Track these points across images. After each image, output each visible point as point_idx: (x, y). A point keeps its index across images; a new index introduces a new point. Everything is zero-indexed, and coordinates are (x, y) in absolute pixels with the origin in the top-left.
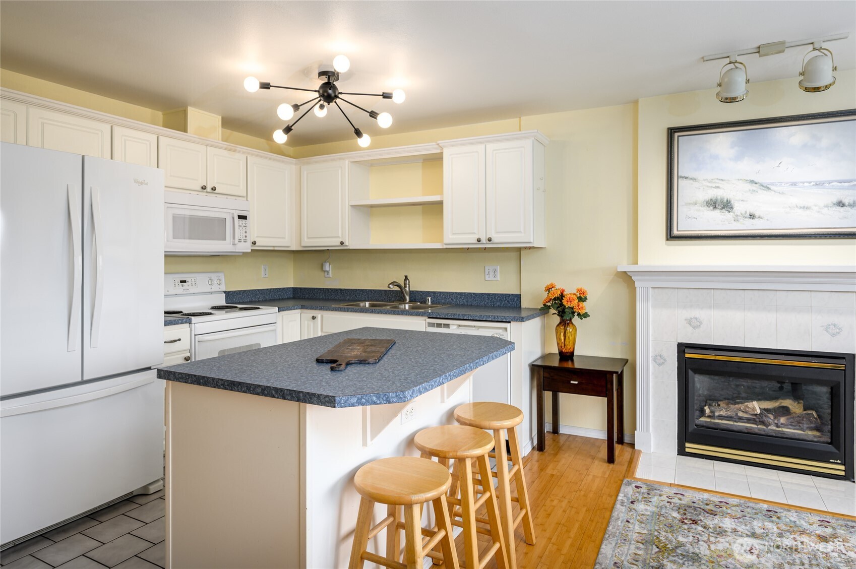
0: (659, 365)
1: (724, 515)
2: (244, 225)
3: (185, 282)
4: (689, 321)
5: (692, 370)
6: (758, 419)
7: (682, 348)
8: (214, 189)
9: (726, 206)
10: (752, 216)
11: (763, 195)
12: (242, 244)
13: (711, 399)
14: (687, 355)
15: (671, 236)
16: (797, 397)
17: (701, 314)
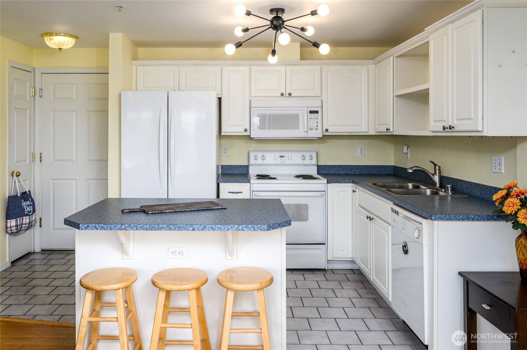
2: (316, 117)
3: (283, 157)
8: (290, 94)
12: (314, 131)
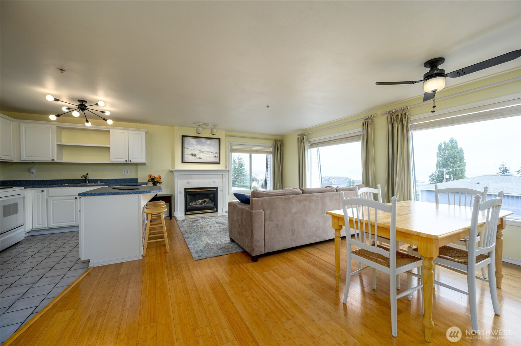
0: (180, 194)
1: (200, 220)
4: (187, 183)
5: (188, 194)
6: (201, 204)
7: (186, 189)
9: (195, 155)
10: (200, 158)
11: (202, 154)
13: (191, 201)
14: (187, 191)
15: (183, 162)
16: (207, 198)
17: (190, 181)
